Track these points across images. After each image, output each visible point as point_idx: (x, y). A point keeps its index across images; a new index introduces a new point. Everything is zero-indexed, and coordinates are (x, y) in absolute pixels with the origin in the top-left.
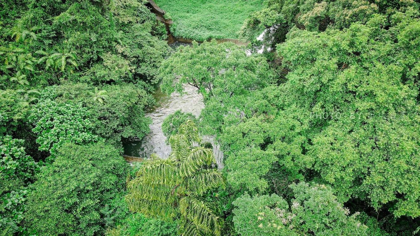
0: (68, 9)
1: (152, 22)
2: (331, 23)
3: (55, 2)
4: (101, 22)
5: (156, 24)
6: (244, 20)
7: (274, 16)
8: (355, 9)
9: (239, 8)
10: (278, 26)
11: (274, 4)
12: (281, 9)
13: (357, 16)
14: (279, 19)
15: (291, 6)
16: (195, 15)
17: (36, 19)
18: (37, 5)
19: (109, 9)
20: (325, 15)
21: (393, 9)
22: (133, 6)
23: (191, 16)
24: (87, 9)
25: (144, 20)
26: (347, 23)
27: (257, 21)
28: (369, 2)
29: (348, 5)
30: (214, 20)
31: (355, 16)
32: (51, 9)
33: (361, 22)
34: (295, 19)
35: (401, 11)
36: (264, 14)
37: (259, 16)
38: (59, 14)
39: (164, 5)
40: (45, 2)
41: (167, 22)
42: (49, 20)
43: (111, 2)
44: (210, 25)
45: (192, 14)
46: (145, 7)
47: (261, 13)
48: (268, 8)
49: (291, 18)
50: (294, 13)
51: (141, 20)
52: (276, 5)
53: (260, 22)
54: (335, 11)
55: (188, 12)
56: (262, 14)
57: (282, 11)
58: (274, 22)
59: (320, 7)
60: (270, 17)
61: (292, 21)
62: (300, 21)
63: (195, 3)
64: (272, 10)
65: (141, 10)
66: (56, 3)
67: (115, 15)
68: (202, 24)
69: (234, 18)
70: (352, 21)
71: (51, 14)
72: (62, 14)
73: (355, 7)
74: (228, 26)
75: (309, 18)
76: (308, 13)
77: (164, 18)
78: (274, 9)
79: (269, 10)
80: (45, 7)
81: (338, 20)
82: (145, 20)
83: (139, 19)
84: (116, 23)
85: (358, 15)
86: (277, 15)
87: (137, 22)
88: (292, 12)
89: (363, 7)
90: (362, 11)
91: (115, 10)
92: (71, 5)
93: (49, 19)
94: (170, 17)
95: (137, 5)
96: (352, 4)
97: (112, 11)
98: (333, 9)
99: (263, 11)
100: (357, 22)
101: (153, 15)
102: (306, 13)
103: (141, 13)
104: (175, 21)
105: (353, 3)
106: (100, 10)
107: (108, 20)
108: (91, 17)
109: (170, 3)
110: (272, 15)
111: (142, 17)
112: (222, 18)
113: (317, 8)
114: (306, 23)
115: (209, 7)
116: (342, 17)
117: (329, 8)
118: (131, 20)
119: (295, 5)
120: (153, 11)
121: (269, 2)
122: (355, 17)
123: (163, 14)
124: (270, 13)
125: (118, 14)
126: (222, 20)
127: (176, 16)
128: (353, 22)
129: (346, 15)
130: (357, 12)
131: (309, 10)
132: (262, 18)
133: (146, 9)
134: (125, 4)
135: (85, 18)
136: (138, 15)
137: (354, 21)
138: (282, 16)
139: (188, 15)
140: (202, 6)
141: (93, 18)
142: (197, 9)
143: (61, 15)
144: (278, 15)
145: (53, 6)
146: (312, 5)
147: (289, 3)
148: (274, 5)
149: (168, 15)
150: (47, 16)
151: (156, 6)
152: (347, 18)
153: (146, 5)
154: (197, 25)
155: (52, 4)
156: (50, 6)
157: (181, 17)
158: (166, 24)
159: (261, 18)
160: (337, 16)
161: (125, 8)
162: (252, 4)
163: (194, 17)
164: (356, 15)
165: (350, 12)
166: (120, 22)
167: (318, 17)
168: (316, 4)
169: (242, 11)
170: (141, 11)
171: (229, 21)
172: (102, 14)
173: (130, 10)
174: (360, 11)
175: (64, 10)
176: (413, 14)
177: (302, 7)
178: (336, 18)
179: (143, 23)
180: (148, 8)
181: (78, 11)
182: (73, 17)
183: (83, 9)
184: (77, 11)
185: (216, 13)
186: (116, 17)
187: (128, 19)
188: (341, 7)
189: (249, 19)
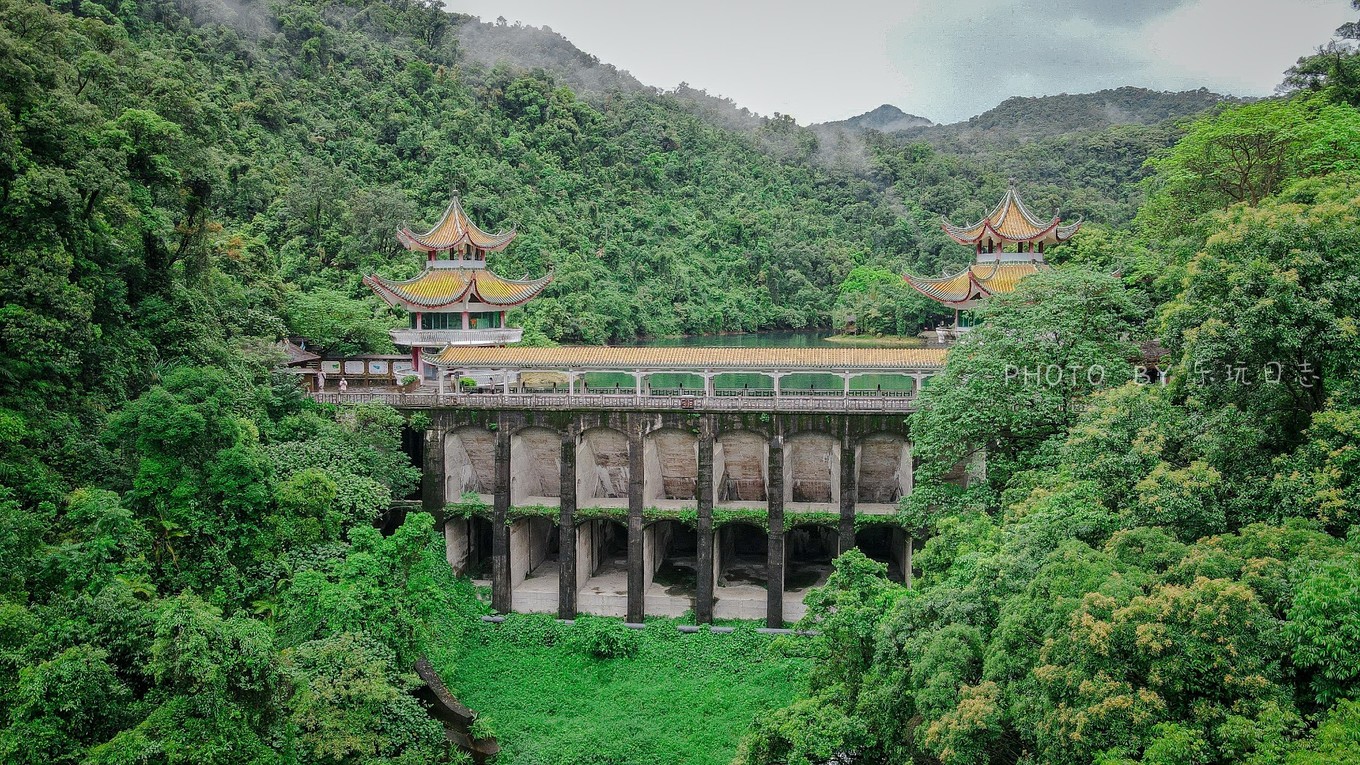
0: (145, 718)
1: (427, 751)
2: (1028, 752)
3: (108, 696)
4: (250, 759)
5: (442, 754)
6: (737, 734)
7: (835, 723)
8: (1095, 708)
9: (718, 696)
10: (852, 757)
11: (830, 684)
12: (854, 698)
13: (1106, 729)
14: (853, 733)
15: (886, 690)
16: (577, 720)
17: (24, 756)
18: (43, 708)
19: (289, 712)
20: (1000, 722)
21: (1213, 706)
22: (370, 698)
23: (561, 724)
24: (212, 715)
25: (403, 746)
26: (1080, 753)
27: (782, 740)
28: (1129, 685)
29: (1067, 693)
30: (640, 736)
31: (1100, 730)
32: (87, 721)
33: (1125, 749)
34: (906, 736)
35: (1240, 713)
36: (801, 719)
37: (786, 726)
38: (110, 737)
39: (474, 689)
40: (73, 699)
41: (478, 750)
42: (70, 760)
43: (298, 692)
44: (623, 755)
45: (565, 719)
46: (410, 700)
47: (790, 714)
48: (811, 695)
49: (890, 731)
50: (899, 712)
51: (393, 744)
52: (837, 688)
53: (789, 746)
54: (1029, 710)
55: (552, 712)
56: (795, 720)
57: (860, 705)
58: (838, 744)
59: (978, 697)
60: (824, 728)
61: (896, 738)
62: (924, 744)
63: (577, 681)
64: (825, 703)
65: (396, 711)
66: (113, 698)
67: (306, 731)
68: (599, 752)
69: (704, 728)
70: (1095, 748)
71: (82, 739)
72: (121, 736)
73: (1089, 700)
74: (685, 755)
75: (951, 737)
76: (945, 718)
77: (471, 737)
78: (834, 702)
79: (817, 705)
80: (67, 716)
81: (1048, 741)
82: (405, 744)
83: (384, 742)
84: (305, 758)
85: (1110, 726)
86: (843, 722)
87: (378, 753)
88: (892, 711)
89: (1117, 701)
90: (1116, 713)
91: (307, 714)
92: (160, 702)
93: (70, 756)
94: (490, 732)
95: (385, 697)
96: (1078, 690)
97: (297, 718)
98: (1020, 705)
99: (799, 707)
100: (1113, 751)
101: (434, 726)
102: (938, 718)
103: (395, 720)
104: (506, 743)
105: (1081, 689)
106: (257, 717)
107: (278, 750)
108: (220, 744)
109: (495, 684)
110: (829, 720)
111: (397, 736)
112: (664, 731)
113: (971, 701)
114: (945, 751)
115: (621, 695)
116: (1059, 732)
117: (1007, 700)
118: (358, 747)
119: (895, 687)
120: (438, 711)
121: (814, 679)
122: (1099, 734)
123: (470, 721)
124: (821, 715)
125: (317, 728)
126: (665, 736)
127: (510, 728)
128: (1100, 750)
129: (1071, 727)
130: (1102, 717)
131: (944, 707)
132: (796, 734)
133: (415, 707)
134: (344, 692)
135: (197, 749)
136: (383, 729)
137: (1101, 747)
138: (861, 725)
139: (552, 721)
140: (600, 690)
141: (227, 746)
142: (581, 701)
143: (114, 740)
144: (845, 719)
145: (97, 710)
146: (952, 689)
147: (877, 681)
148: (831, 689)
149: (485, 725)
150: (64, 745)
151: (449, 697)
152: (1075, 735)
153: (414, 693)
154: (580, 755)
155: (97, 704)
156: (87, 712)
157: (528, 729)
158: (475, 754)
159: (791, 731)
160: (1040, 730)
161: (342, 707)
162: (758, 683)
163: (572, 727)
164: (1102, 727)
165: (1080, 718)
166: (319, 753)
167: (981, 732)
168: (965, 688)
169: (730, 705)
170: (395, 714)
171: (690, 738)
172: (261, 731)
173: (358, 712)
174: (1111, 712)
175: (130, 722)
176: (1286, 724)
177: (921, 697)
178: (1040, 735)
179: (397, 753)
180: (420, 702)
181: (180, 725)
182: (154, 747)
183: (200, 715)
184: (176, 723)
185: (644, 712)
186: (305, 737)
187: (348, 744)
188: (1045, 699)
189: (754, 737)
